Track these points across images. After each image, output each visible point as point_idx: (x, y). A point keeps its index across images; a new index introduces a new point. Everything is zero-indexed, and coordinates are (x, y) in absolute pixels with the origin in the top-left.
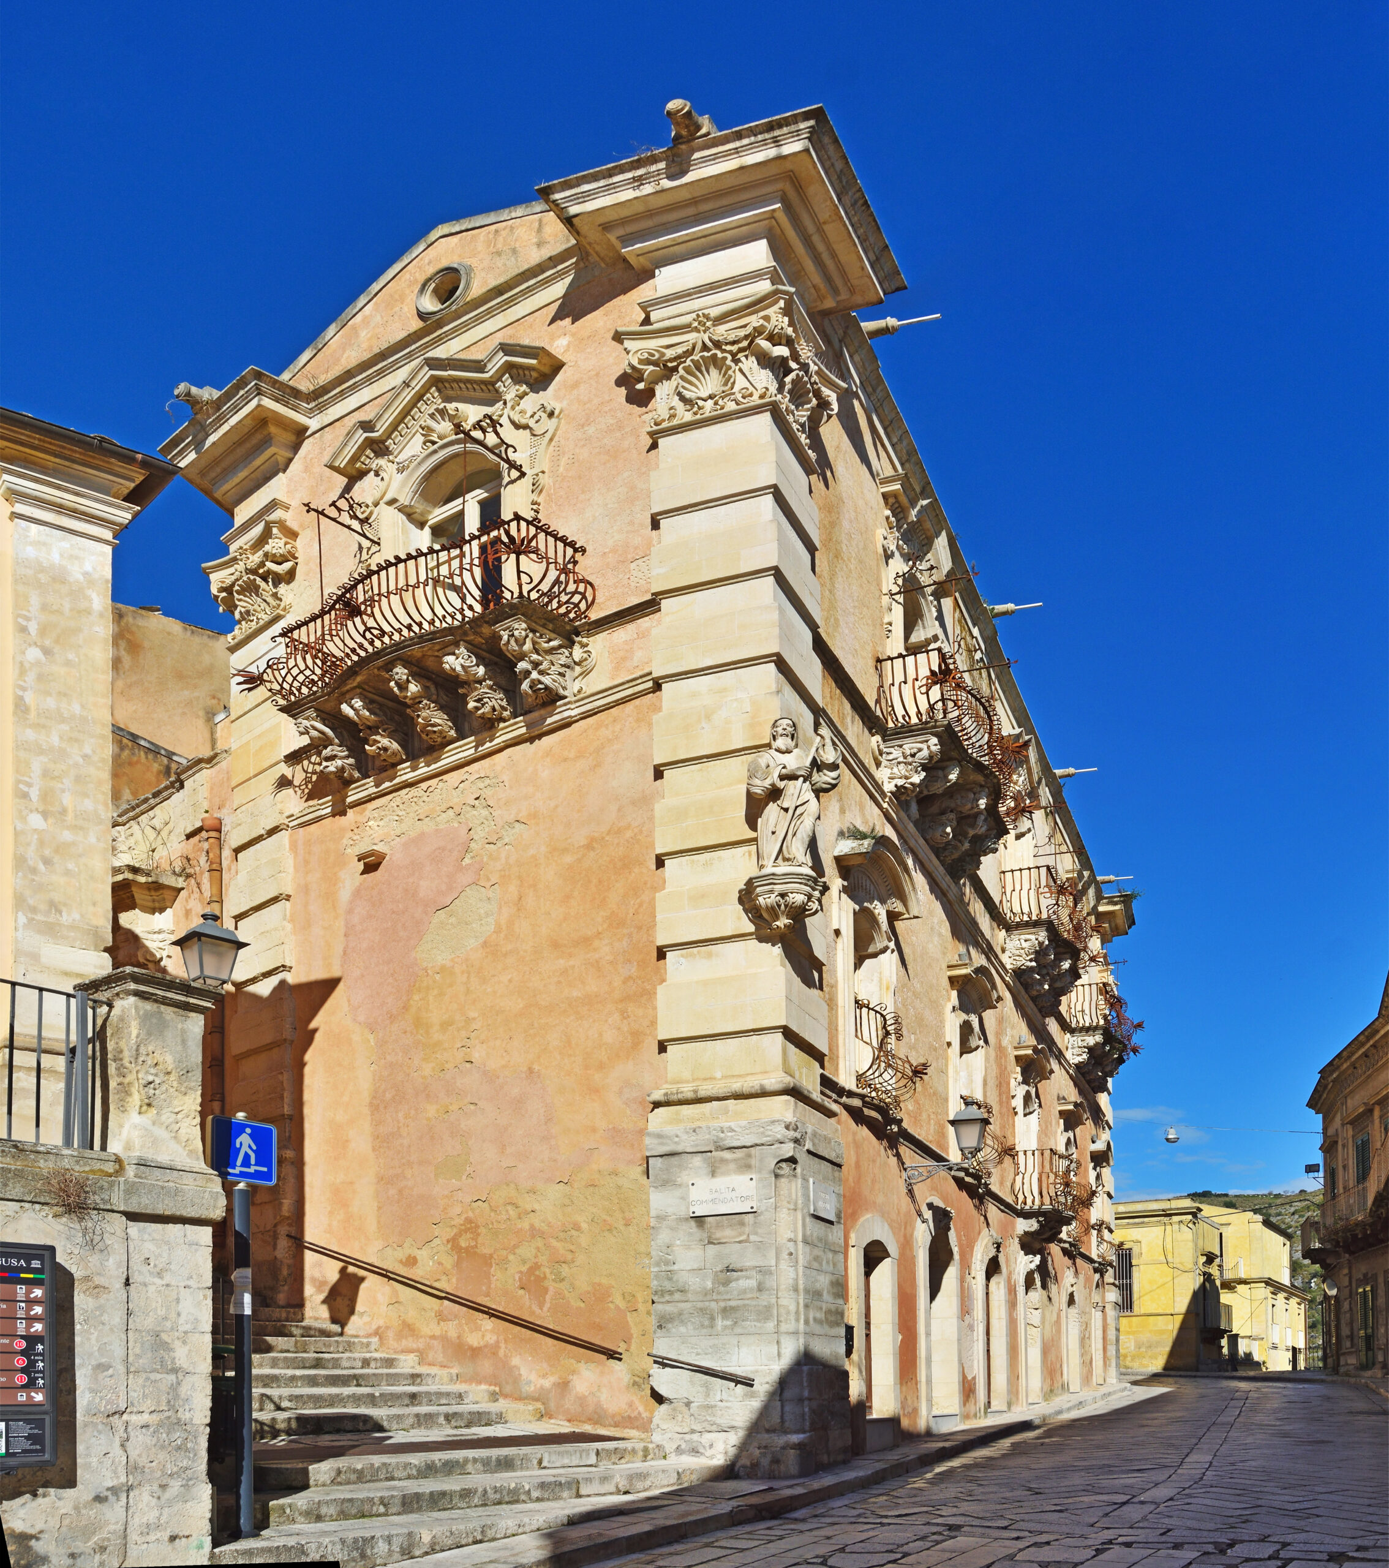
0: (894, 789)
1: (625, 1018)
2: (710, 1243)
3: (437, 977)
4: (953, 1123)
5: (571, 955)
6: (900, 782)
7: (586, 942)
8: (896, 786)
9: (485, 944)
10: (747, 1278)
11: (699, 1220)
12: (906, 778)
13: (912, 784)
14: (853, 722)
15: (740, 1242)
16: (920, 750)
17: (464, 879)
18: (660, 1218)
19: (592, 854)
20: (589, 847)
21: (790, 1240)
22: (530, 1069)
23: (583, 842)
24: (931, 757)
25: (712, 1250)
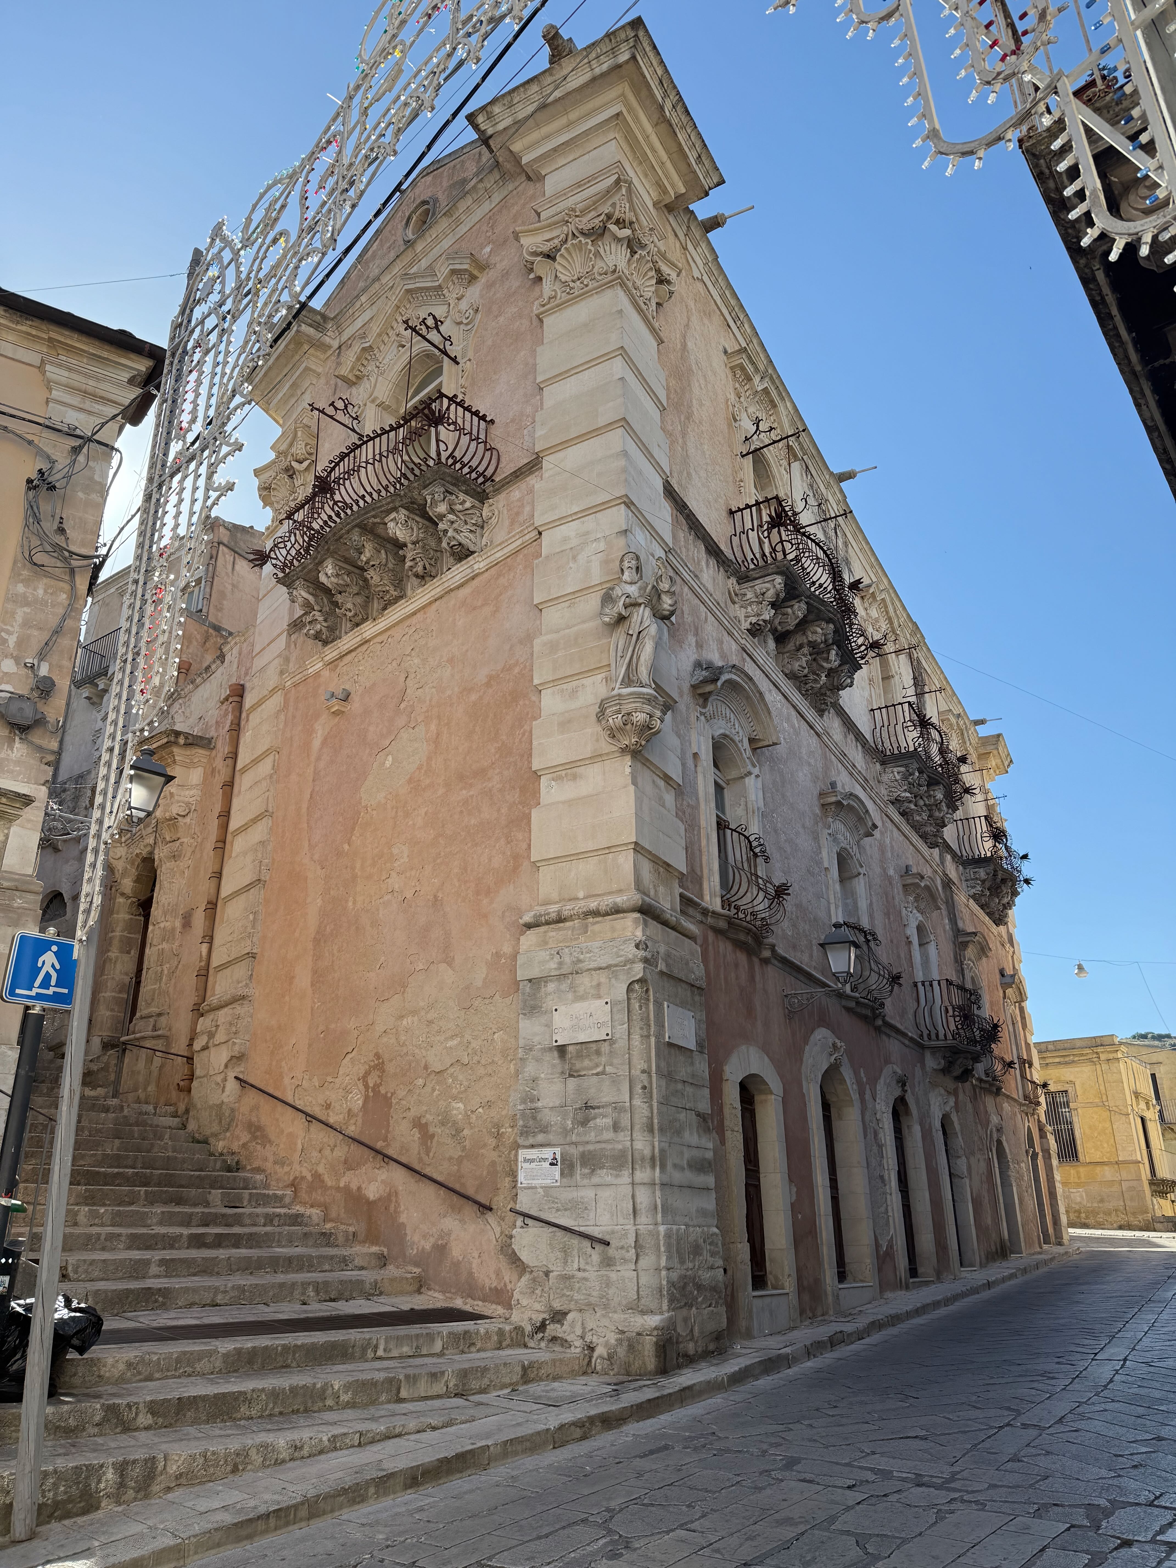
0: (750, 627)
1: (508, 843)
2: (571, 1076)
3: (374, 812)
5: (471, 785)
6: (754, 620)
7: (481, 773)
8: (751, 623)
9: (410, 781)
10: (604, 1116)
11: (562, 1050)
12: (759, 615)
13: (764, 621)
14: (707, 565)
15: (597, 1074)
16: (768, 590)
17: (401, 721)
18: (529, 1049)
19: (490, 691)
20: (488, 685)
21: (643, 1072)
22: (435, 897)
23: (485, 680)
24: (778, 595)
25: (572, 1083)
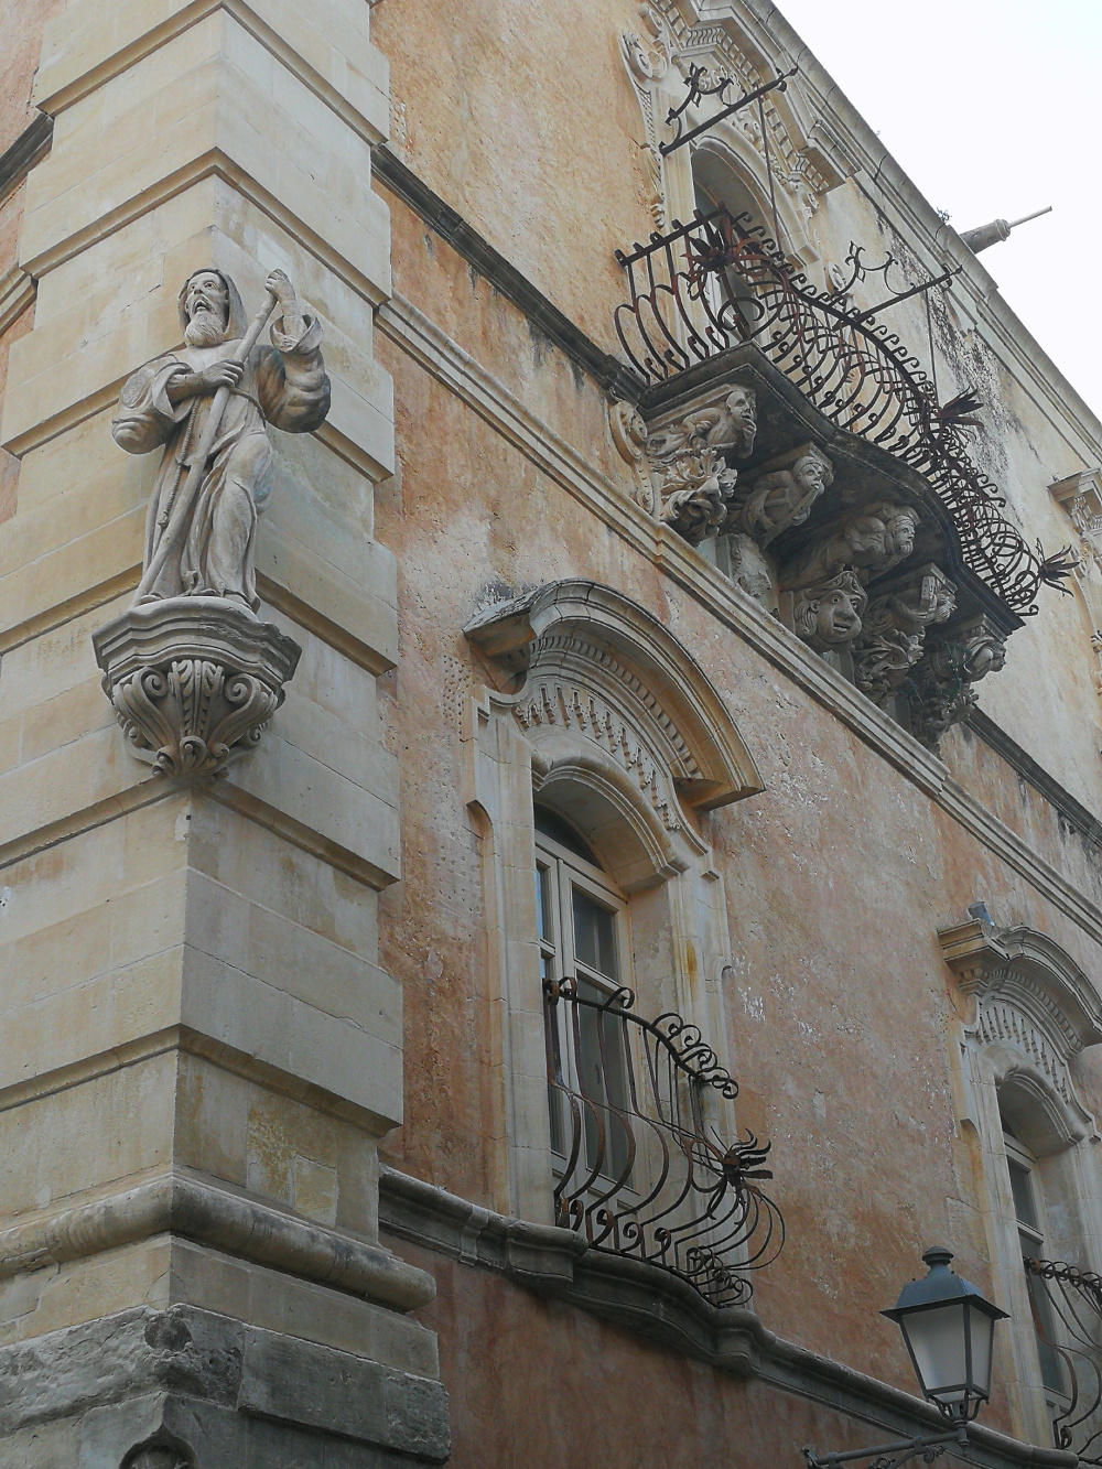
0: (674, 514)
4: (896, 1315)
6: (683, 496)
8: (677, 506)
12: (695, 484)
13: (709, 496)
14: (538, 364)
16: (714, 421)
24: (739, 434)
